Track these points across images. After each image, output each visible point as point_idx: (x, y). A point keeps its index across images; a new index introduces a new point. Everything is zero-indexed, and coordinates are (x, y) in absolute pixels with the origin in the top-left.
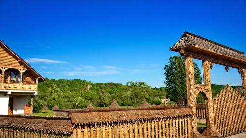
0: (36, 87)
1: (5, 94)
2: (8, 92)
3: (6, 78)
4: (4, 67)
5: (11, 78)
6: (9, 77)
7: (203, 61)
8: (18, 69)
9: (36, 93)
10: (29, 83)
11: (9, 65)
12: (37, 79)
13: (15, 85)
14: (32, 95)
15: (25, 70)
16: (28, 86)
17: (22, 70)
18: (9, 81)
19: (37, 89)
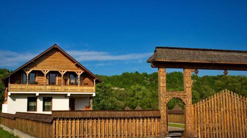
0: (94, 88)
1: (65, 96)
2: (67, 94)
3: (66, 81)
4: (62, 70)
5: (70, 81)
6: (68, 80)
7: (184, 69)
8: (76, 71)
9: (94, 95)
10: (86, 84)
11: (67, 69)
12: (94, 81)
13: (74, 87)
14: (90, 97)
15: (82, 72)
16: (86, 88)
17: (79, 72)
18: (68, 84)
19: (94, 91)
